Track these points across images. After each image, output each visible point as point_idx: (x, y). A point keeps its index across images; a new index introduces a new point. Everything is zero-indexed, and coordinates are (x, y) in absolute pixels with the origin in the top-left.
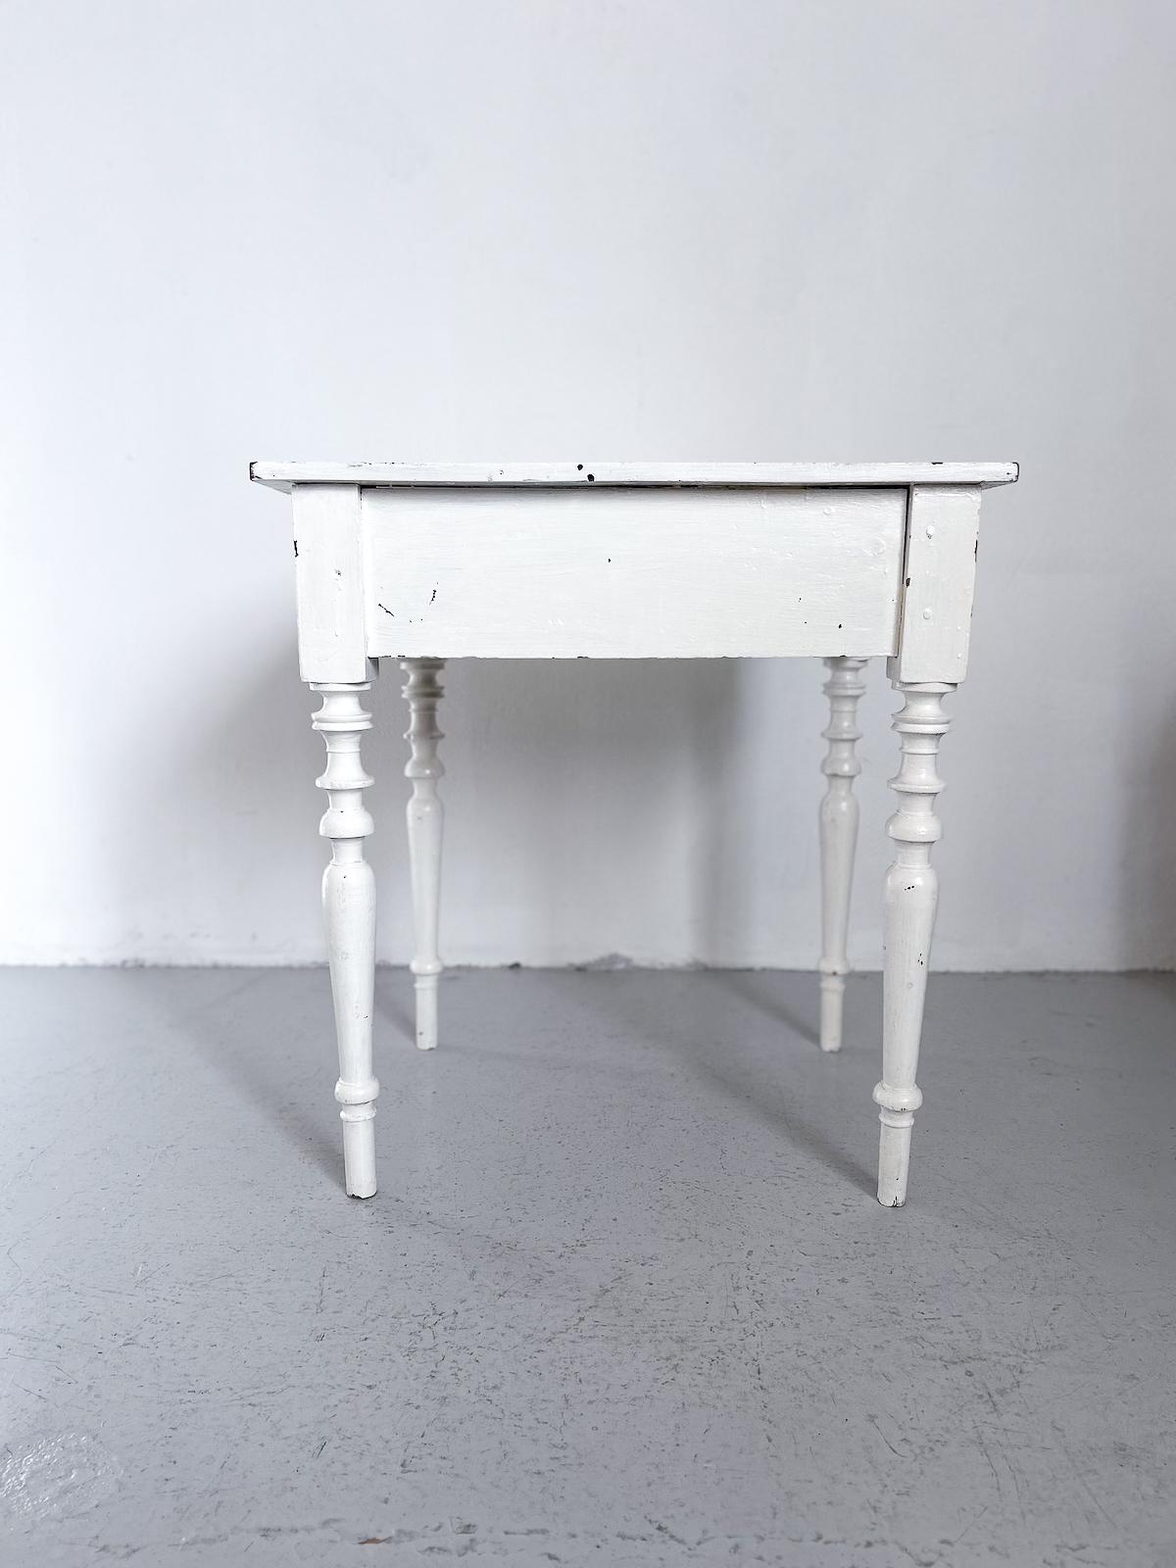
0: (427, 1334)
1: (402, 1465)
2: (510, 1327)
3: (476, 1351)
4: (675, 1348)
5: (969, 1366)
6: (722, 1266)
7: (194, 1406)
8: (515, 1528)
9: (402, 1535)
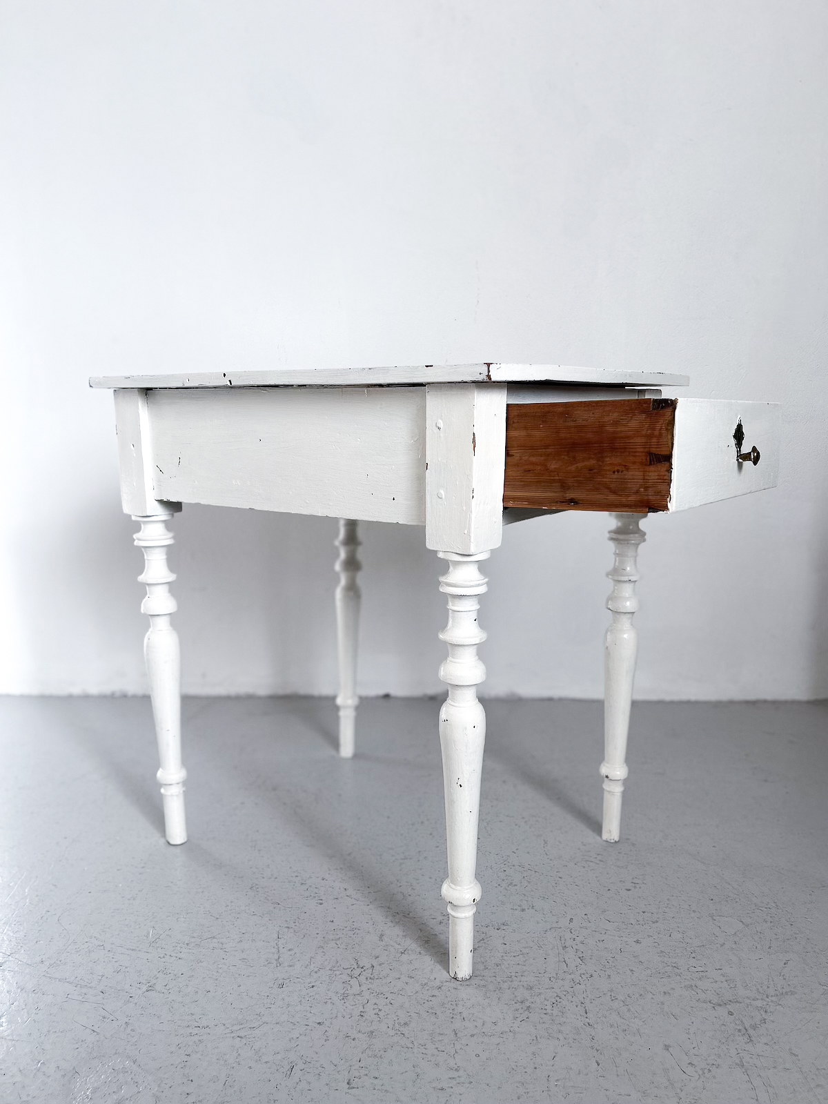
0: (354, 982)
1: (348, 1084)
3: (390, 997)
4: (527, 993)
5: (730, 1008)
6: (553, 930)
7: (200, 1038)
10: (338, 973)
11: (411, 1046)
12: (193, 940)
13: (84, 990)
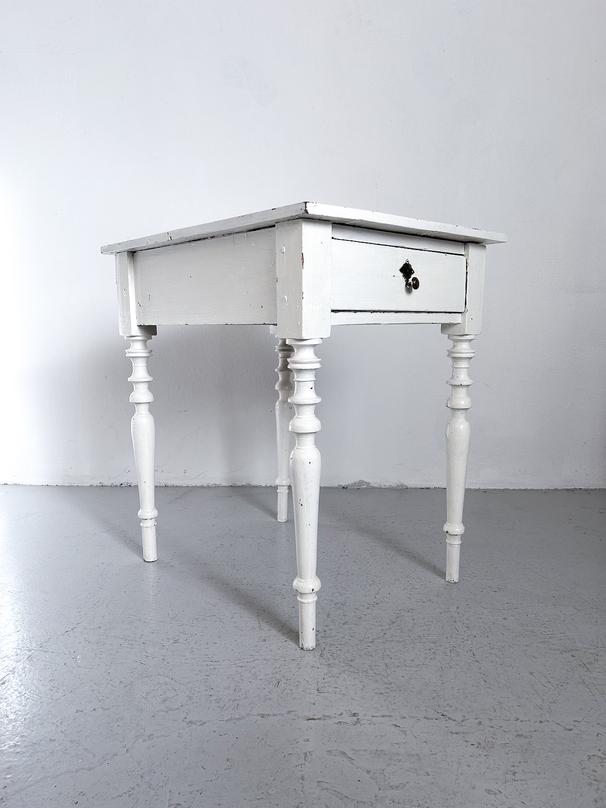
1: (317, 690)
2: (352, 637)
4: (432, 645)
5: (573, 653)
6: (446, 613)
7: (214, 667)
8: (376, 715)
9: (325, 717)
11: (357, 671)
12: (200, 617)
13: (131, 642)
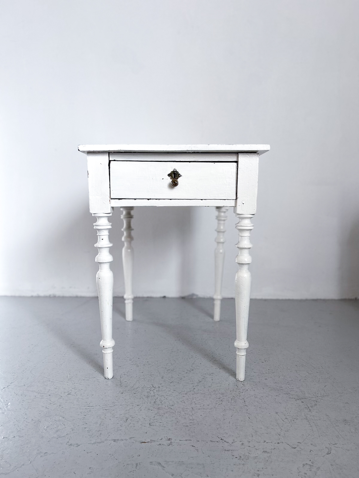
0: (152, 392)
1: (149, 424)
2: (175, 391)
3: (166, 397)
4: (221, 396)
5: (303, 400)
7: (90, 410)
8: (182, 440)
9: (152, 441)
10: (145, 389)
11: (175, 412)
12: (86, 378)
13: (42, 395)
